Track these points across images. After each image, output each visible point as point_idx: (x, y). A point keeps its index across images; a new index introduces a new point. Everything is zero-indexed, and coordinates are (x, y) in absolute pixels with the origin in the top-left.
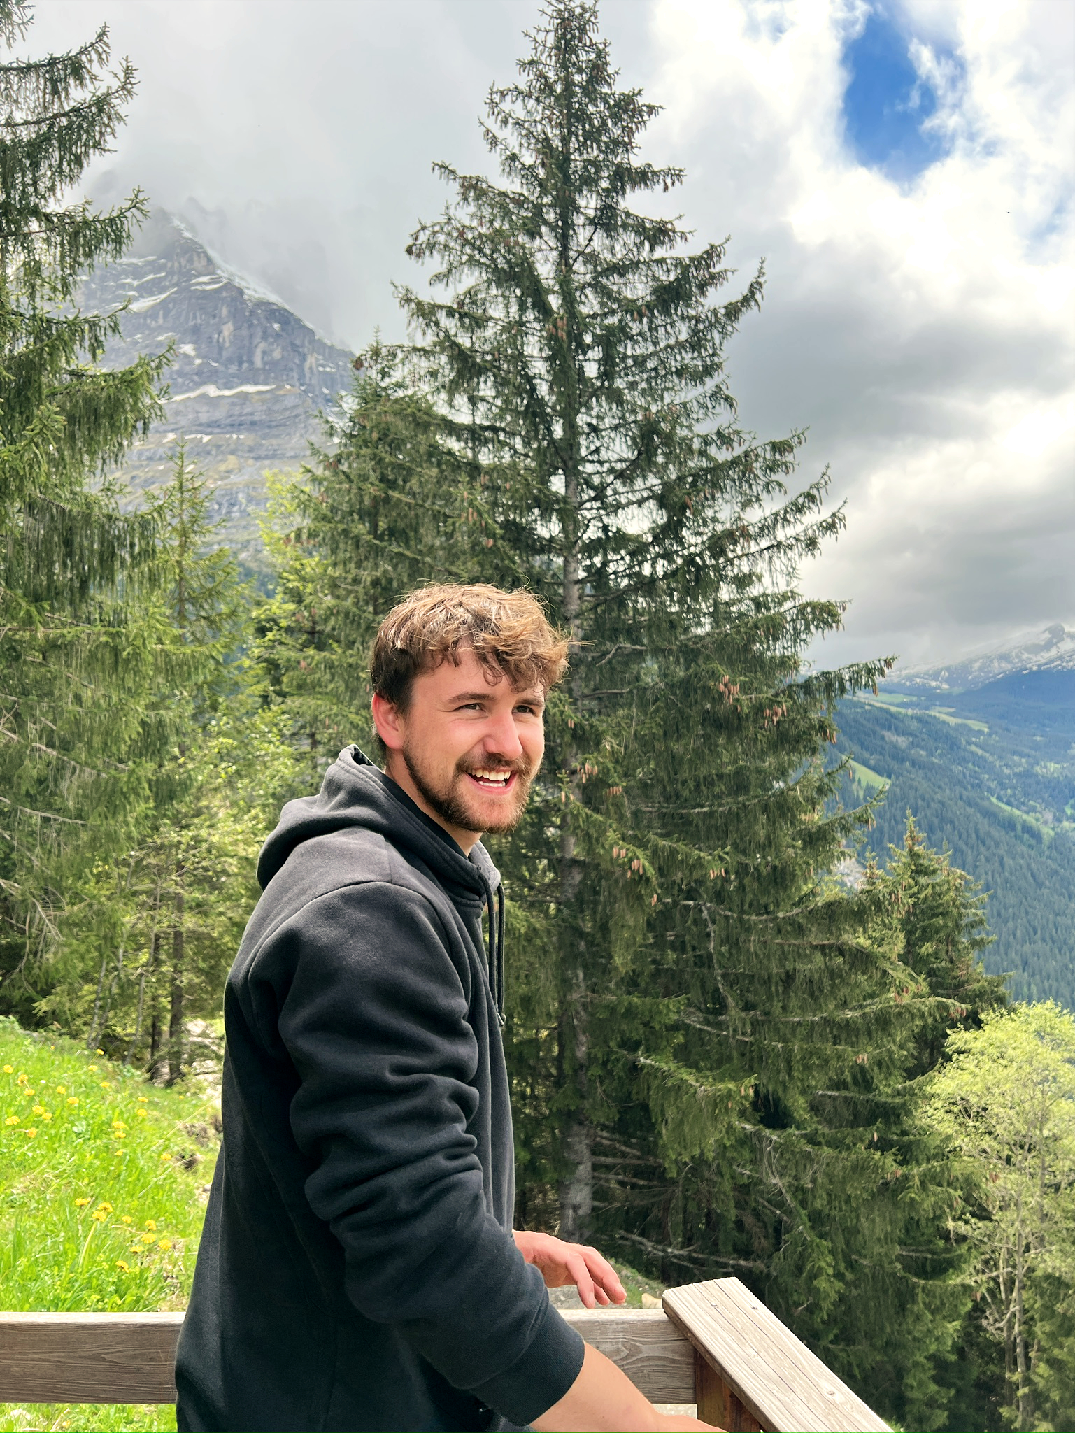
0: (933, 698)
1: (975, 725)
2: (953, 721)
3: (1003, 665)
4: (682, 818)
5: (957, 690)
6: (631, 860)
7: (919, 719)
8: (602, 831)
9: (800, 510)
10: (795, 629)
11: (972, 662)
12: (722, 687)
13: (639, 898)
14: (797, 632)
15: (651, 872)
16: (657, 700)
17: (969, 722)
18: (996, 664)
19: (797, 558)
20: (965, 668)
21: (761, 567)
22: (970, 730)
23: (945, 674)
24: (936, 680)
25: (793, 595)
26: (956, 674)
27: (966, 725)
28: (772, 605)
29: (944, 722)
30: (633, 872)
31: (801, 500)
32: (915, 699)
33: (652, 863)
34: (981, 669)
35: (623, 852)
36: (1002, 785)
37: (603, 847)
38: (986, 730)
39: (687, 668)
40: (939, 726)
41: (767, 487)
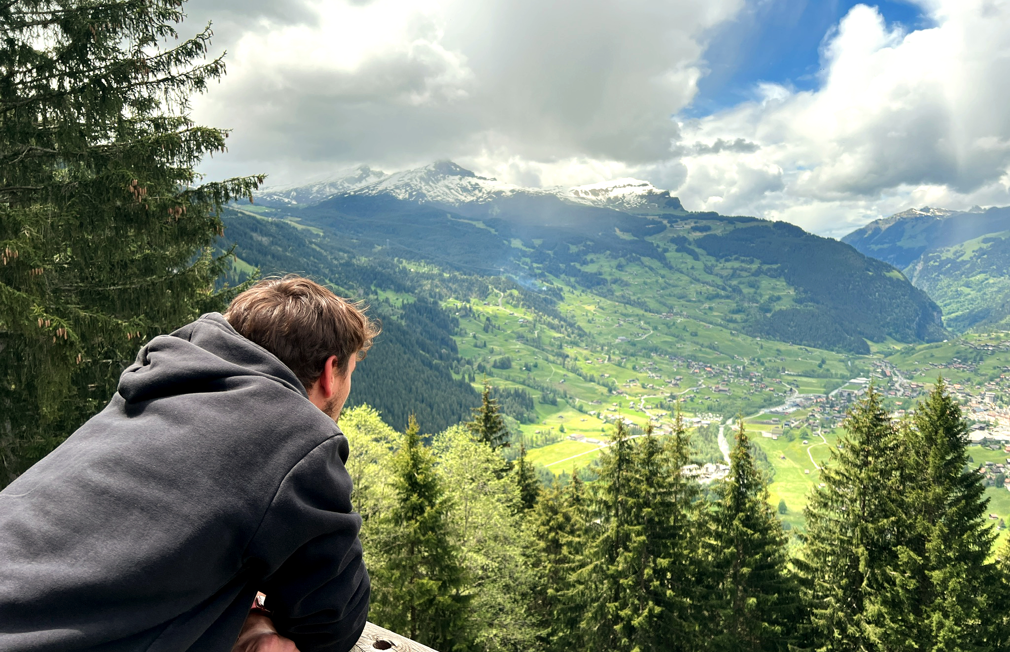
0: (286, 210)
1: (314, 230)
2: (300, 227)
3: (332, 190)
4: (99, 294)
5: (303, 205)
6: (56, 328)
7: (277, 225)
8: (26, 305)
9: (190, 54)
10: (189, 148)
11: (312, 186)
12: (132, 189)
13: (64, 359)
14: (190, 151)
15: (75, 337)
16: (72, 196)
17: (310, 228)
18: (328, 189)
19: (188, 91)
20: (308, 190)
21: (159, 95)
22: (312, 234)
23: (294, 194)
24: (288, 198)
25: (186, 121)
26: (301, 194)
27: (309, 230)
28: (169, 127)
29: (294, 228)
30: (58, 338)
31: (190, 46)
32: (274, 210)
33: (74, 331)
34: (318, 192)
35: (48, 322)
36: (332, 271)
37: (27, 318)
38: (322, 234)
39: (98, 173)
40: (291, 230)
41: (160, 29)
